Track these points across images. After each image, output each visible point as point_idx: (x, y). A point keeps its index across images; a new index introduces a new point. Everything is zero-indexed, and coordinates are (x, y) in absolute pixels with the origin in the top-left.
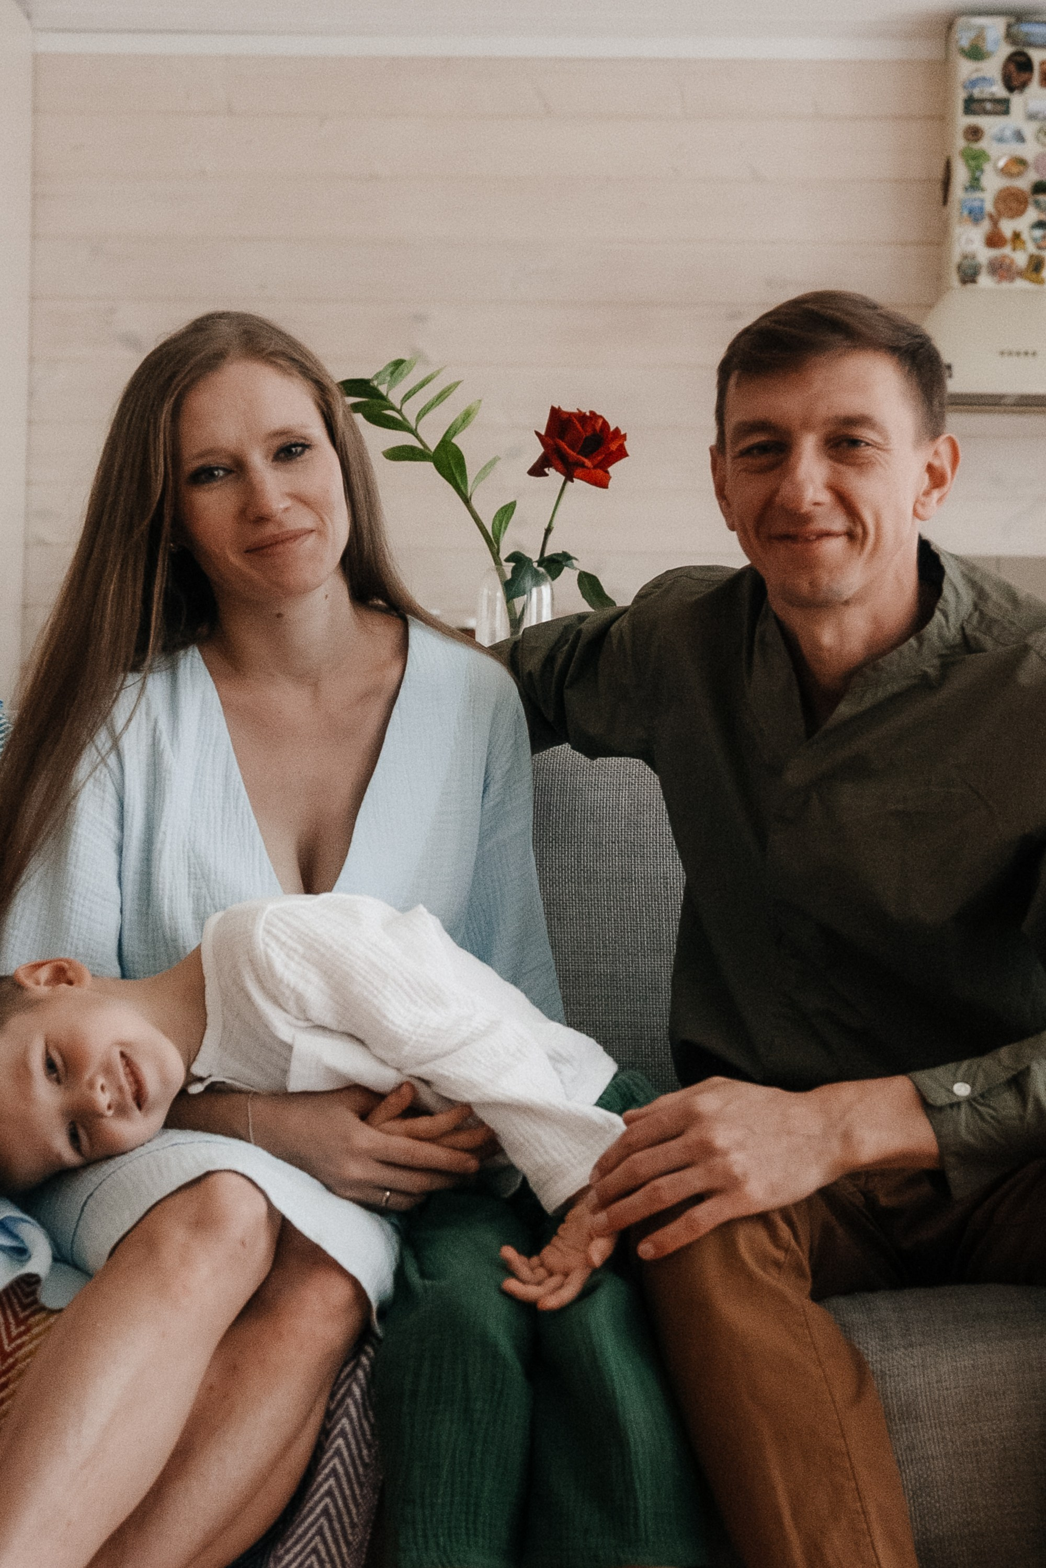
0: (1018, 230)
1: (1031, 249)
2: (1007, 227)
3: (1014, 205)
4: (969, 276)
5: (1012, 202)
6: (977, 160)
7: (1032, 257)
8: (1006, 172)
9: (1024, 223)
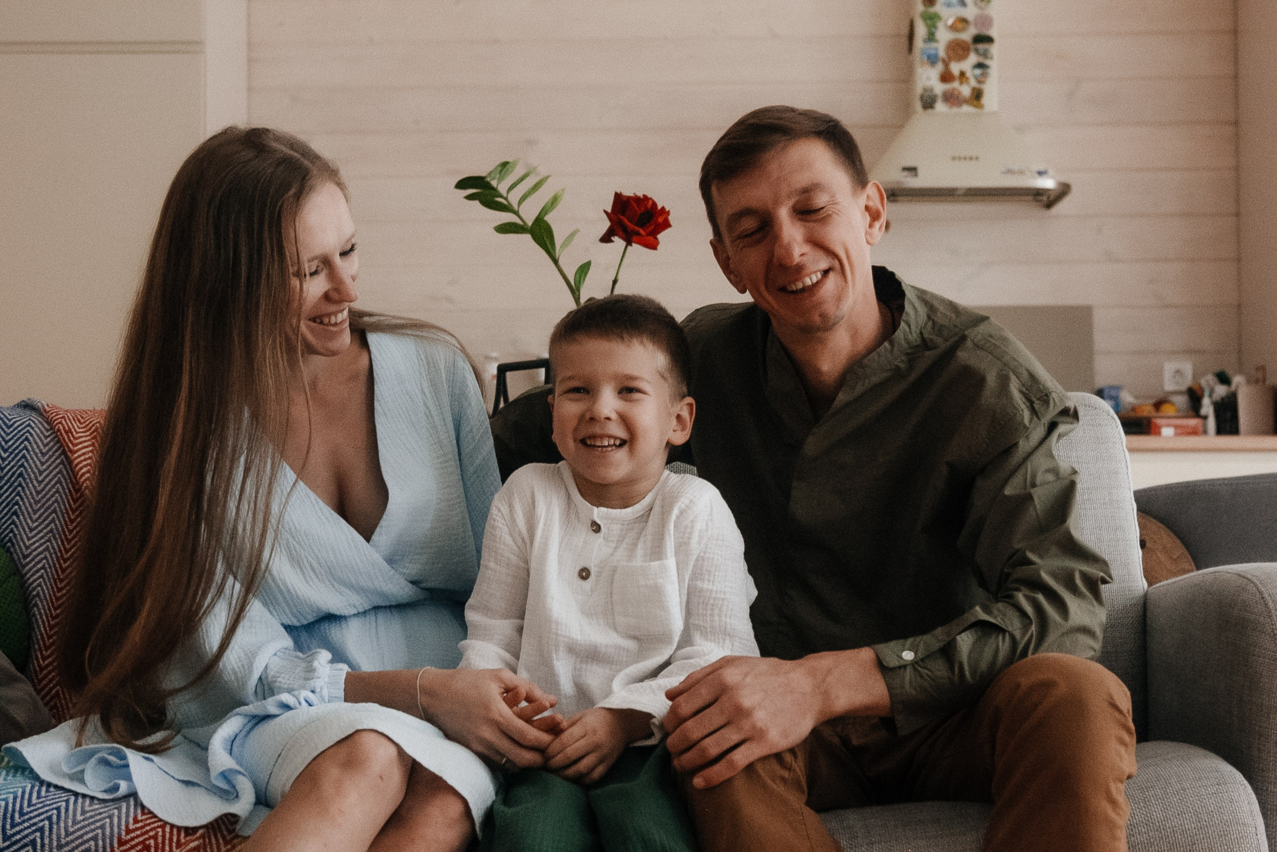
0: (963, 70)
1: (973, 83)
2: (955, 68)
3: (960, 52)
4: (928, 103)
5: (958, 50)
6: (932, 20)
7: (974, 89)
8: (953, 28)
9: (967, 65)
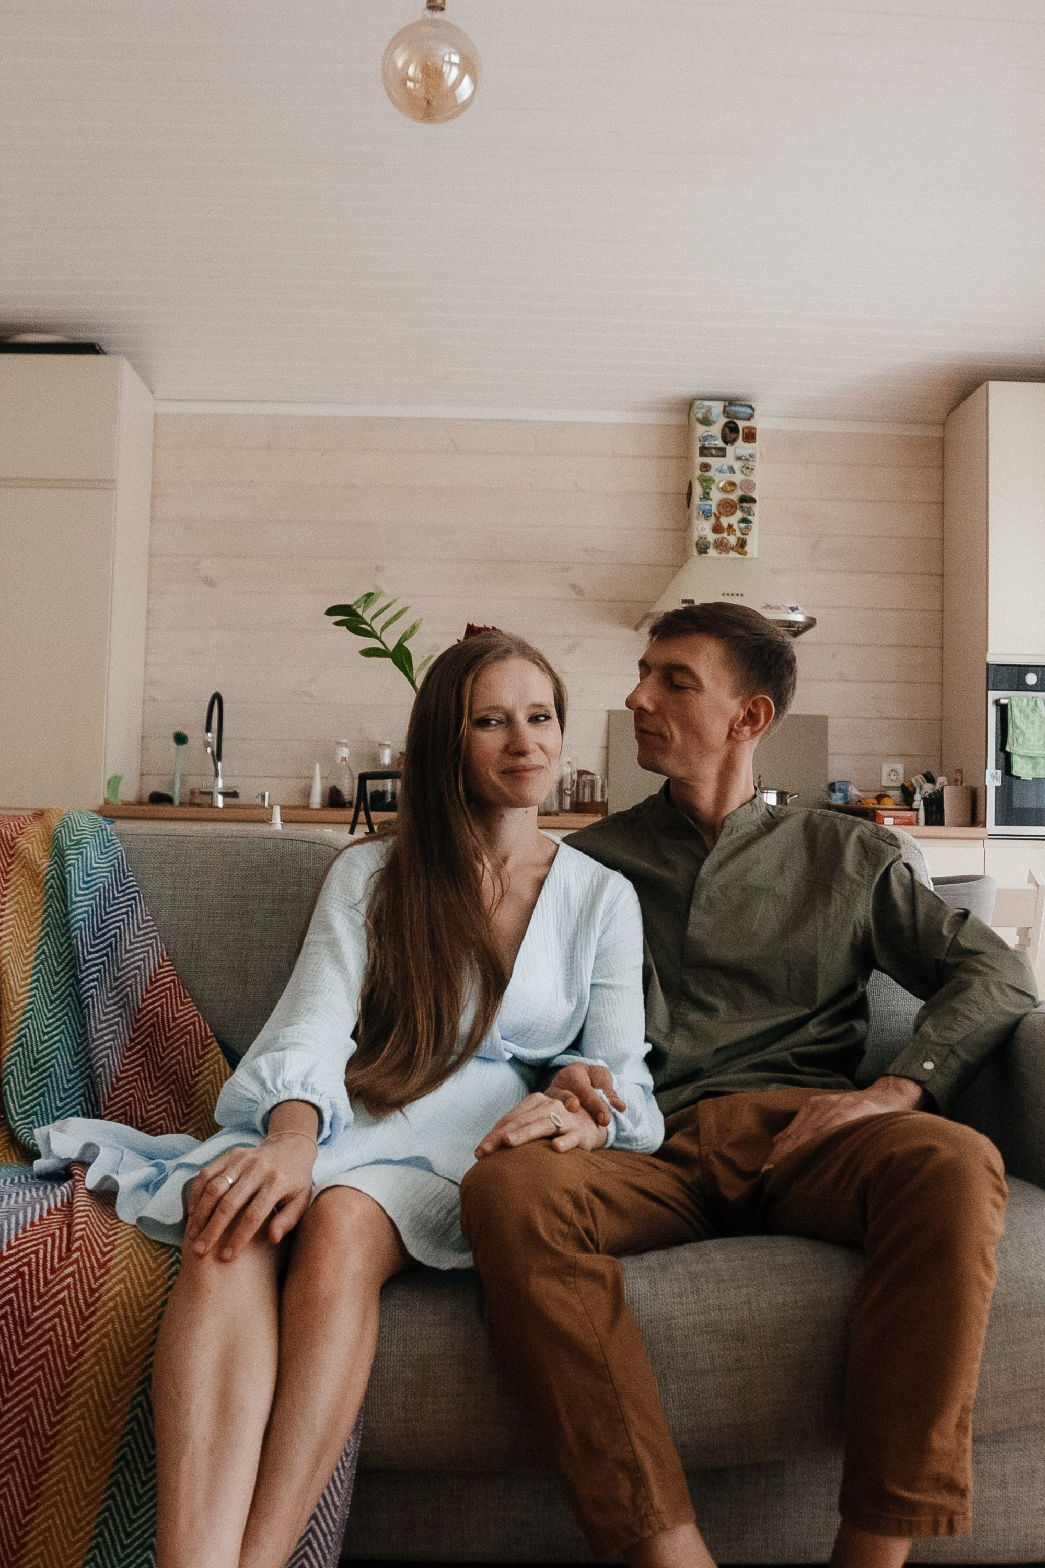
0: (731, 523)
1: (739, 534)
2: (725, 521)
3: (729, 509)
4: (703, 549)
5: (727, 507)
6: (706, 483)
7: (739, 538)
8: (723, 490)
9: (734, 520)
